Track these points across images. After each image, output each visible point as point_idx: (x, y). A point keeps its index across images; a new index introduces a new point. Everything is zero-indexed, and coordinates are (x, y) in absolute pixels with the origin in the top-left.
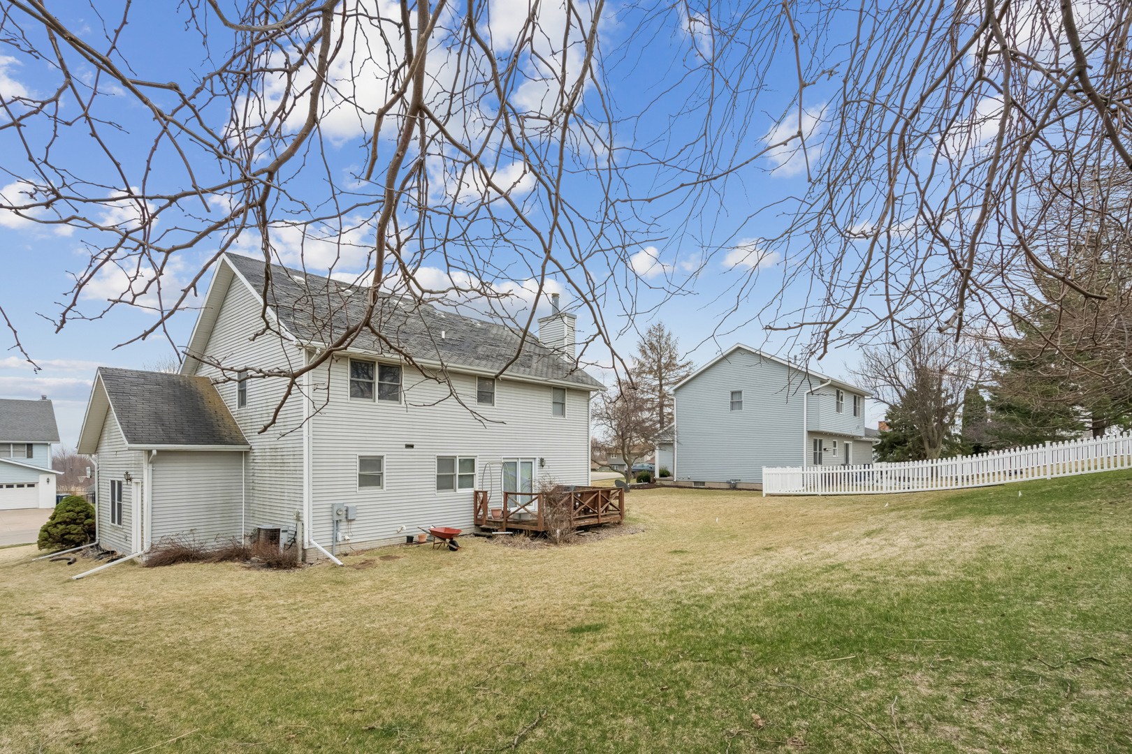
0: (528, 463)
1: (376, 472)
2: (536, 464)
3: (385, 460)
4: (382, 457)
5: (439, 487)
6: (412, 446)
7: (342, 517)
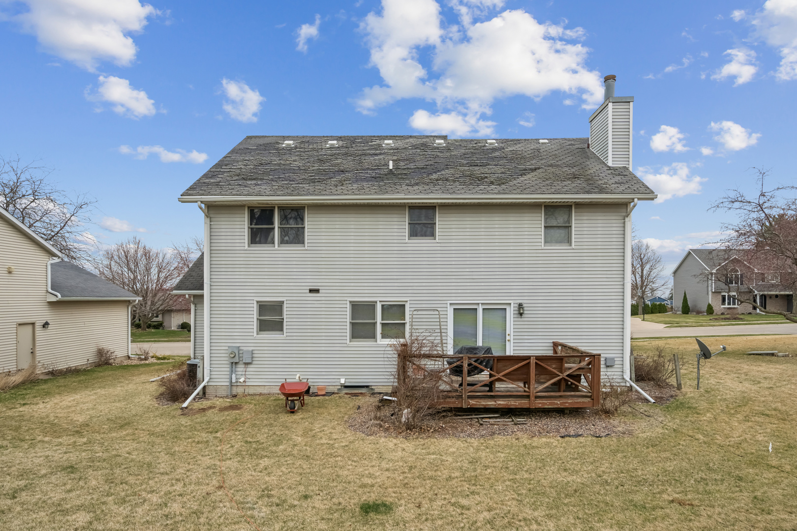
0: (496, 311)
1: (276, 318)
2: (511, 313)
3: (285, 305)
4: (283, 302)
5: (355, 335)
6: (317, 291)
7: (237, 360)
